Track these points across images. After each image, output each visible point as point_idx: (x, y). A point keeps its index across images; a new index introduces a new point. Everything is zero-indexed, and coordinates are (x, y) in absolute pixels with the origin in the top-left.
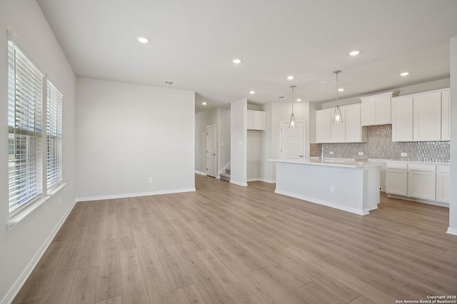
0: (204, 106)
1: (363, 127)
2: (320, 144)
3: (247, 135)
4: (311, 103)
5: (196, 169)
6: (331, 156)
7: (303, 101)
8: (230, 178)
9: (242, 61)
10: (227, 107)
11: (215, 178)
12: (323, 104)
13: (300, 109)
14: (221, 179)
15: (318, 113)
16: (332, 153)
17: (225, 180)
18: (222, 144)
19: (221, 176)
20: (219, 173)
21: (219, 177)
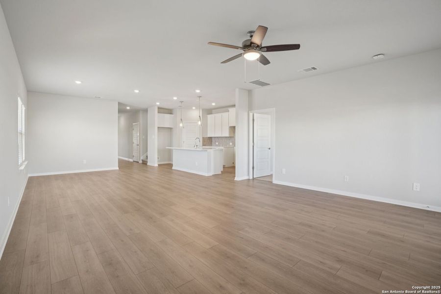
0: (128, 109)
1: (230, 127)
2: (210, 137)
3: (158, 130)
4: (203, 110)
5: (119, 155)
6: (217, 146)
7: (196, 108)
8: (147, 162)
9: (140, 91)
10: (145, 111)
11: (138, 162)
12: (213, 111)
13: (195, 113)
14: (143, 163)
15: (209, 116)
16: (217, 143)
17: (145, 163)
18: (144, 137)
19: (142, 160)
20: (142, 158)
21: (141, 162)
